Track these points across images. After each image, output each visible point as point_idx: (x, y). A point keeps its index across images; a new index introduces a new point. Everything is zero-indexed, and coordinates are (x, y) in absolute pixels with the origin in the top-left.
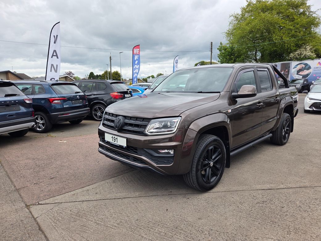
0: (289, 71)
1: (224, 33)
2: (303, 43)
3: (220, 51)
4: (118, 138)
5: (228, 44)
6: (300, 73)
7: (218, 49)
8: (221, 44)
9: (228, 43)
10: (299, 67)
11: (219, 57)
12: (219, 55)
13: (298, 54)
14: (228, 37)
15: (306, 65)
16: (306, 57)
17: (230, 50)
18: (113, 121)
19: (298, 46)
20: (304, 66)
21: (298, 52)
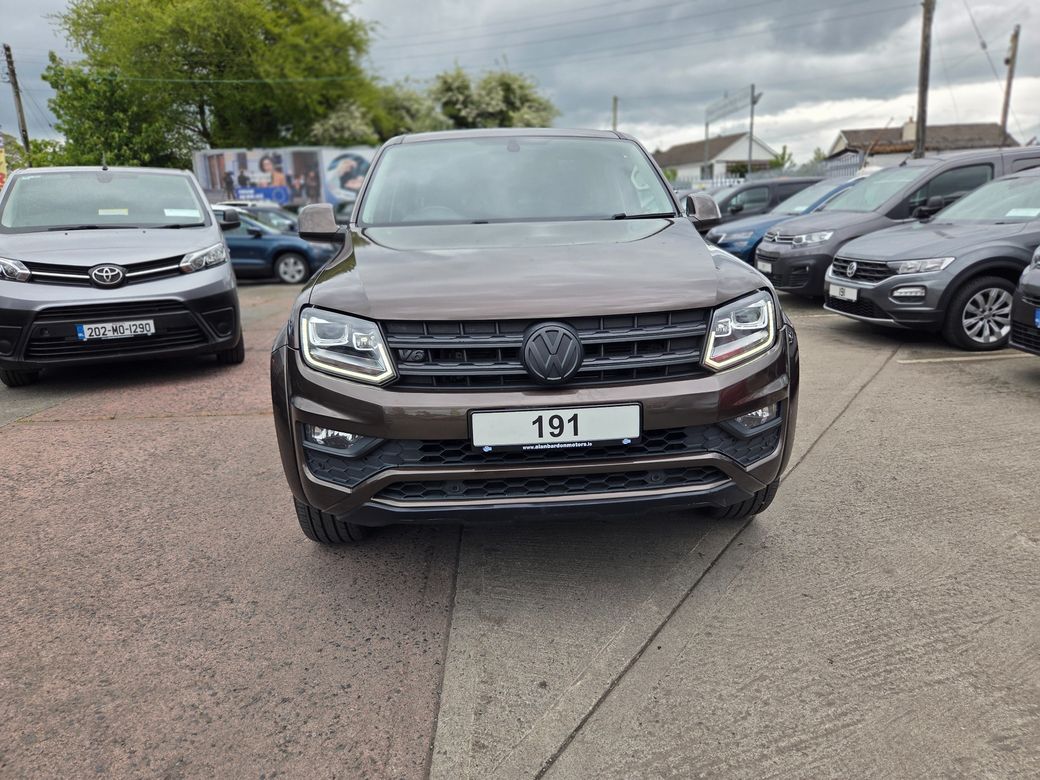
0: (317, 178)
1: (58, 21)
2: (339, 97)
3: (55, 85)
4: (581, 412)
5: (84, 63)
6: (351, 184)
7: (44, 78)
8: (53, 58)
9: (84, 61)
10: (343, 166)
11: (54, 110)
12: (54, 102)
13: (334, 126)
14: (75, 33)
15: (360, 160)
16: (355, 139)
17: (104, 88)
18: (511, 353)
19: (330, 104)
20: (354, 164)
21: (333, 120)
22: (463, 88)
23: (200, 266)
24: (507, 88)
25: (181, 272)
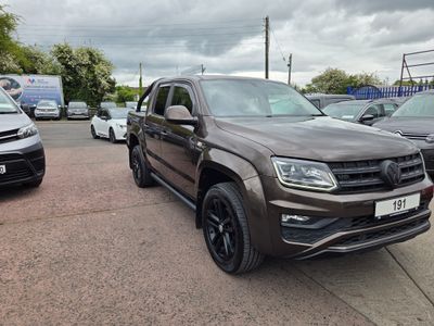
4: (406, 198)
15: (12, 81)
16: (9, 71)
22: (69, 52)
23: (26, 135)
24: (91, 54)
25: (17, 138)
